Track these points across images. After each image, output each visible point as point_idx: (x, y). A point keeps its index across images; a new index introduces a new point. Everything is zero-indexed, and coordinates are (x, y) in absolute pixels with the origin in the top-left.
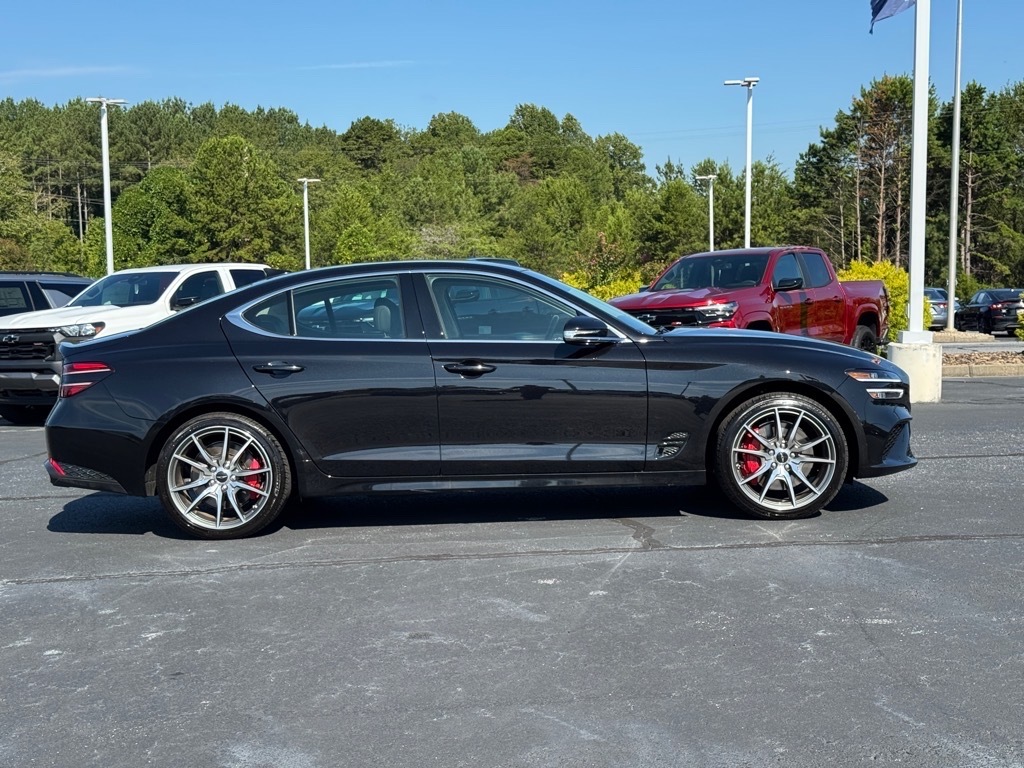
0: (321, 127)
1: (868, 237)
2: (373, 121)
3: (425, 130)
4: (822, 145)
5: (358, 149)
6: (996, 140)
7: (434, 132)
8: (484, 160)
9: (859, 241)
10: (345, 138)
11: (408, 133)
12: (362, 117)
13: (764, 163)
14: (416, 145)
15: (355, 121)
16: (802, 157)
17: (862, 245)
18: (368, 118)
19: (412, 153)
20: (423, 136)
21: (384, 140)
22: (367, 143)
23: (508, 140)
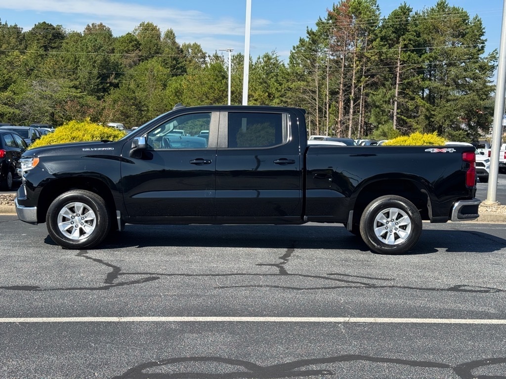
1: (334, 103)
2: (48, 24)
4: (307, 40)
9: (328, 105)
11: (69, 33)
12: (41, 22)
15: (37, 24)
16: (294, 49)
17: (329, 107)
18: (44, 23)
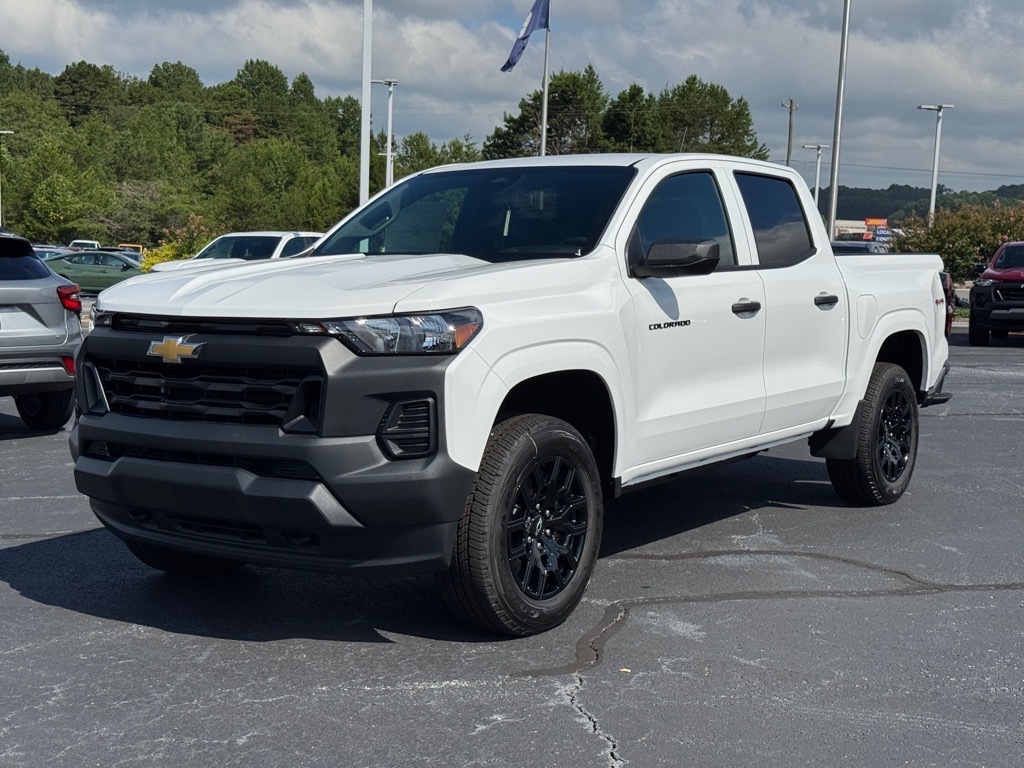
0: (33, 69)
2: (89, 66)
3: (146, 80)
4: (506, 129)
5: (73, 93)
6: (653, 136)
7: (154, 82)
8: (198, 117)
10: (59, 81)
11: (126, 81)
12: (77, 62)
13: (462, 141)
14: (134, 94)
15: (70, 64)
16: (488, 140)
18: (83, 62)
19: (129, 101)
20: (142, 84)
21: (100, 86)
22: (82, 88)
23: (230, 95)
